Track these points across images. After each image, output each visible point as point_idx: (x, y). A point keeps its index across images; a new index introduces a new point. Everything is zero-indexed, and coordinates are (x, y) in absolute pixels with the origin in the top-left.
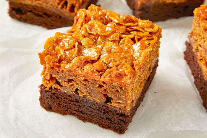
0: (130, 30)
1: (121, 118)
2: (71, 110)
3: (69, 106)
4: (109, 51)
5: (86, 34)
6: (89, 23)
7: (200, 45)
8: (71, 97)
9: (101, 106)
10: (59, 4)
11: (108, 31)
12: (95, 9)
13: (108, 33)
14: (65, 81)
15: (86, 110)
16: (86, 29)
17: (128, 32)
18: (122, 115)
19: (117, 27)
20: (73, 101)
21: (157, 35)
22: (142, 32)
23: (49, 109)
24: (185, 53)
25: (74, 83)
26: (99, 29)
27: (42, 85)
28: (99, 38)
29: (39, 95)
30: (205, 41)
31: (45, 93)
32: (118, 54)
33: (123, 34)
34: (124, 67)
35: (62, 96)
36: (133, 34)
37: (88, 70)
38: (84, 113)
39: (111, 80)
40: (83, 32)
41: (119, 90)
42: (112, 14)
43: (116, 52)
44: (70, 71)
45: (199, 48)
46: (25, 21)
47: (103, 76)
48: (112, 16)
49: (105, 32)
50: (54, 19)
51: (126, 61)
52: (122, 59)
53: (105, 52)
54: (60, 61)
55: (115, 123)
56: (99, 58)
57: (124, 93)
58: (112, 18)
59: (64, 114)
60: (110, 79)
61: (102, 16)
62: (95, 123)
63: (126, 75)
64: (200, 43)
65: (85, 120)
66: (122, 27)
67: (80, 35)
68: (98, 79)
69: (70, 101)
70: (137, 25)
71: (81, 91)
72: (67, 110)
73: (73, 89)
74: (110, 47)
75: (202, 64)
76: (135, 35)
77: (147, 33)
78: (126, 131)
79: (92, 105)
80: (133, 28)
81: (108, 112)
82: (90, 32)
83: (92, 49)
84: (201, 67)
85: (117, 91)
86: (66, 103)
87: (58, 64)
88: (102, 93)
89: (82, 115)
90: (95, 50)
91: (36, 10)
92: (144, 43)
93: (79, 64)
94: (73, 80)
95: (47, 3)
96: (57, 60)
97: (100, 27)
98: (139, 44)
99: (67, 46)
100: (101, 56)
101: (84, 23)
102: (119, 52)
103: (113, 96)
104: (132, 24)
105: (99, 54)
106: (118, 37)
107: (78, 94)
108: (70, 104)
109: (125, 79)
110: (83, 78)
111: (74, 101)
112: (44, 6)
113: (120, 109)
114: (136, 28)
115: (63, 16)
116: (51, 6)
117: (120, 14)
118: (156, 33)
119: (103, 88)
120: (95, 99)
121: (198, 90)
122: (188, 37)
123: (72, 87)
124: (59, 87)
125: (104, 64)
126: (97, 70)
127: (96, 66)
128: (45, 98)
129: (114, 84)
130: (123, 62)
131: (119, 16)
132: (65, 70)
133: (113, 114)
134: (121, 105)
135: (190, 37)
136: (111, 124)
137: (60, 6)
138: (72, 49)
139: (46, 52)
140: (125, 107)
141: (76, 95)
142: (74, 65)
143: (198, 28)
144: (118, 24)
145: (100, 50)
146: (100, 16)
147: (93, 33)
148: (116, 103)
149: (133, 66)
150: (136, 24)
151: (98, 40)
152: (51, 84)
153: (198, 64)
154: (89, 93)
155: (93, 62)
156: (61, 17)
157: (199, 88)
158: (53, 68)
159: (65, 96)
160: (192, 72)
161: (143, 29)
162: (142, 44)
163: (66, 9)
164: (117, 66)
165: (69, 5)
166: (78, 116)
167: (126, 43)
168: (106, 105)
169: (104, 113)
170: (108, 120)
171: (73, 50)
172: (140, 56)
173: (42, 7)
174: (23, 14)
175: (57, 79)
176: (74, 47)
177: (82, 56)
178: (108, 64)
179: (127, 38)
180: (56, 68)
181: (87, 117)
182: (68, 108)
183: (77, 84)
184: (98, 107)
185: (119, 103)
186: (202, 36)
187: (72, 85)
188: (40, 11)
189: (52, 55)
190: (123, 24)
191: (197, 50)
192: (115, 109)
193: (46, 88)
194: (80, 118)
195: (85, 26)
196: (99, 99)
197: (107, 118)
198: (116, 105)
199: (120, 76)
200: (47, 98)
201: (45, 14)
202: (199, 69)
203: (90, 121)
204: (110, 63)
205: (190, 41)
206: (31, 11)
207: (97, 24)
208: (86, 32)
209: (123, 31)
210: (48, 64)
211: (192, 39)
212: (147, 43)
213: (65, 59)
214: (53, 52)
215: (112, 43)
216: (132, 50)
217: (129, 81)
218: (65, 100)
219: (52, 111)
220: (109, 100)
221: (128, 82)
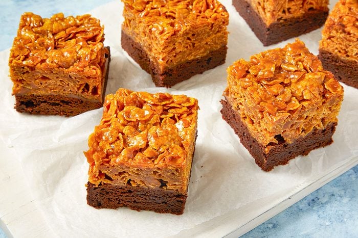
0: (167, 108)
1: (178, 199)
2: (123, 202)
3: (121, 198)
4: (156, 136)
5: (126, 123)
6: (125, 109)
7: (241, 104)
8: (123, 189)
9: (156, 192)
10: (78, 89)
11: (147, 115)
12: (125, 93)
13: (148, 117)
14: (116, 175)
15: (140, 198)
16: (123, 117)
17: (165, 111)
18: (179, 196)
19: (154, 108)
20: (125, 193)
21: (195, 108)
22: (180, 108)
23: (99, 206)
24: (221, 111)
25: (126, 175)
26: (137, 116)
27: (89, 183)
28: (140, 124)
29: (85, 193)
30: (245, 99)
31: (93, 191)
32: (165, 137)
33: (161, 114)
34: (174, 150)
35: (113, 190)
36: (172, 113)
37: (140, 160)
38: (137, 203)
39: (166, 165)
40: (122, 121)
41: (175, 173)
42: (144, 95)
43: (162, 136)
44: (121, 164)
45: (240, 106)
46: (38, 113)
47: (156, 163)
48: (145, 97)
49: (144, 116)
50: (73, 105)
51: (175, 143)
52: (170, 141)
53: (152, 138)
54: (107, 156)
55: (172, 205)
56: (147, 145)
57: (180, 174)
58: (146, 100)
59: (115, 207)
60: (164, 164)
61: (134, 100)
62: (150, 210)
63: (179, 157)
64: (240, 101)
65: (138, 209)
66: (159, 108)
67: (119, 124)
68: (151, 166)
69: (122, 193)
70: (173, 102)
71: (134, 181)
72: (119, 203)
73: (125, 181)
74: (154, 131)
75: (246, 122)
76: (174, 114)
77: (185, 109)
78: (184, 211)
79: (147, 193)
80: (170, 105)
81: (164, 196)
82: (129, 120)
83: (136, 137)
84: (247, 125)
85: (173, 174)
86: (117, 196)
87: (107, 160)
88: (156, 179)
89: (136, 204)
90: (141, 137)
91: (51, 100)
92: (186, 120)
93: (129, 155)
94: (124, 172)
95: (64, 90)
96: (104, 155)
97: (138, 112)
98: (181, 122)
99: (111, 140)
100: (150, 143)
101: (118, 111)
102: (166, 135)
103: (169, 179)
104: (168, 102)
105: (146, 141)
106: (159, 119)
107: (131, 185)
108: (121, 196)
109: (179, 161)
110: (136, 169)
111: (127, 193)
112: (61, 94)
113: (177, 190)
114: (172, 105)
115: (84, 100)
116: (70, 92)
117: (153, 93)
118: (193, 106)
119: (157, 174)
120: (150, 185)
121: (247, 148)
122: (224, 95)
123: (125, 179)
124: (109, 182)
125: (154, 150)
126: (149, 158)
127: (147, 153)
128: (94, 196)
129: (170, 168)
130: (173, 145)
131: (152, 95)
132: (116, 165)
133: (169, 197)
134: (178, 187)
135: (226, 96)
136: (168, 208)
137: (81, 91)
138: (116, 141)
139: (92, 150)
140: (182, 188)
141: (129, 186)
142: (125, 157)
143: (235, 87)
144: (154, 105)
145: (145, 136)
146: (133, 99)
147: (133, 120)
148: (172, 185)
149: (182, 146)
150: (171, 101)
151: (139, 126)
152: (100, 181)
153: (242, 123)
154: (143, 181)
155: (141, 150)
156: (82, 102)
157: (247, 146)
158: (102, 164)
159: (117, 189)
160: (235, 130)
161: (180, 104)
162: (184, 121)
163: (87, 92)
164: (168, 149)
165: (91, 88)
166: (131, 206)
167: (168, 124)
168: (161, 189)
169: (160, 197)
170: (164, 204)
171: (118, 142)
172: (186, 134)
173: (59, 95)
174: (36, 106)
175: (107, 174)
176: (118, 138)
177: (129, 146)
178: (159, 150)
179: (168, 118)
180: (106, 164)
181: (142, 206)
182: (119, 201)
183: (129, 175)
184: (153, 193)
185: (175, 185)
186: (242, 95)
187: (123, 178)
188: (56, 100)
189: (98, 151)
190: (159, 104)
191: (238, 108)
192: (171, 191)
193: (95, 185)
194: (133, 208)
195: (121, 113)
196: (153, 185)
197: (163, 203)
198: (172, 187)
199: (173, 159)
200: (96, 195)
201: (63, 102)
202: (244, 127)
203: (144, 209)
204: (160, 148)
205: (226, 99)
206: (45, 102)
207: (133, 109)
208: (125, 120)
209: (161, 111)
210: (97, 161)
211: (229, 97)
212: (188, 119)
213: (113, 153)
214: (99, 148)
215: (154, 126)
216: (176, 130)
217: (184, 162)
218: (116, 194)
219: (103, 208)
220: (163, 184)
221: (183, 164)
